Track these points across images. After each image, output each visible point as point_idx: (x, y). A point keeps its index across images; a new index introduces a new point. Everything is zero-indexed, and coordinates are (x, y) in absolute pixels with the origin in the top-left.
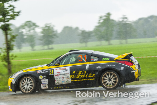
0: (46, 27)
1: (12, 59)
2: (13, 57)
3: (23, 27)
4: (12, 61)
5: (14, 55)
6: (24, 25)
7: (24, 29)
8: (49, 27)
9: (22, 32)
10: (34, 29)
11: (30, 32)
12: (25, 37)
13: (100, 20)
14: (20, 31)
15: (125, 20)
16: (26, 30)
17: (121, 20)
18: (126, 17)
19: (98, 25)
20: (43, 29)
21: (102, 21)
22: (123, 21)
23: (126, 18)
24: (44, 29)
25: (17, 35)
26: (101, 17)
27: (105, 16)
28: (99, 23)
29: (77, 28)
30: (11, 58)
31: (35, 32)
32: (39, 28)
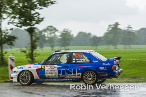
0: (64, 31)
1: (36, 56)
2: (36, 55)
3: (45, 30)
4: (35, 58)
5: (37, 53)
6: (46, 29)
7: (46, 32)
8: (67, 32)
9: (45, 35)
10: (54, 33)
11: (51, 35)
12: (47, 39)
13: (109, 28)
14: (43, 34)
15: (130, 29)
16: (48, 33)
17: (126, 29)
18: (130, 26)
19: (107, 32)
20: (61, 33)
21: (110, 29)
22: (128, 30)
23: (131, 28)
24: (63, 33)
25: (40, 37)
26: (110, 26)
27: (114, 25)
28: (108, 30)
29: (90, 34)
30: (34, 55)
31: (55, 35)
32: (58, 32)
